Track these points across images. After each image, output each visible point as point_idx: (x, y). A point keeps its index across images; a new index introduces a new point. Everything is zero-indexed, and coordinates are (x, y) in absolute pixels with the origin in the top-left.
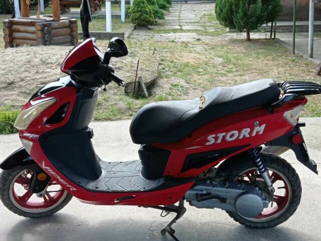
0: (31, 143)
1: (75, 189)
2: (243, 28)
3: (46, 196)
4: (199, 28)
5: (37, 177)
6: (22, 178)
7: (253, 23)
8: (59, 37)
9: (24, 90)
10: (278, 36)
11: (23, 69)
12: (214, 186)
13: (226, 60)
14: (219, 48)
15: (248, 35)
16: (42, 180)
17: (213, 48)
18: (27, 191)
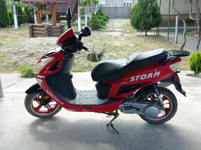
0: (41, 80)
1: (63, 104)
2: (144, 30)
3: (49, 107)
4: (122, 30)
5: (44, 98)
6: (37, 98)
7: (148, 27)
8: (56, 33)
9: (38, 57)
10: (160, 34)
11: (38, 47)
12: (133, 103)
13: (135, 45)
14: (132, 39)
15: (146, 33)
16: (47, 99)
17: (129, 39)
18: (39, 105)
